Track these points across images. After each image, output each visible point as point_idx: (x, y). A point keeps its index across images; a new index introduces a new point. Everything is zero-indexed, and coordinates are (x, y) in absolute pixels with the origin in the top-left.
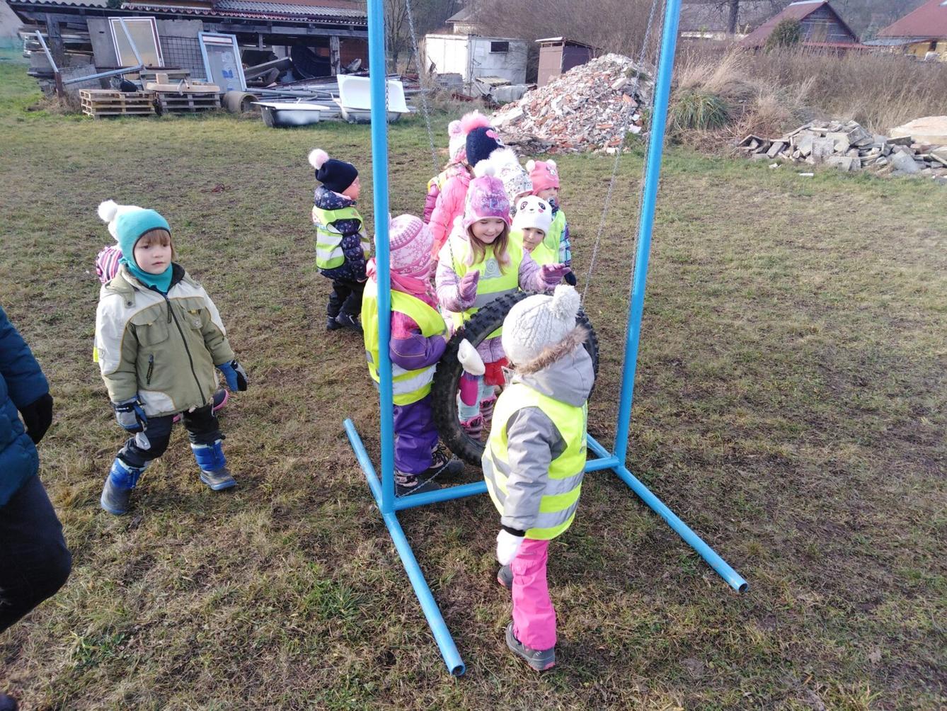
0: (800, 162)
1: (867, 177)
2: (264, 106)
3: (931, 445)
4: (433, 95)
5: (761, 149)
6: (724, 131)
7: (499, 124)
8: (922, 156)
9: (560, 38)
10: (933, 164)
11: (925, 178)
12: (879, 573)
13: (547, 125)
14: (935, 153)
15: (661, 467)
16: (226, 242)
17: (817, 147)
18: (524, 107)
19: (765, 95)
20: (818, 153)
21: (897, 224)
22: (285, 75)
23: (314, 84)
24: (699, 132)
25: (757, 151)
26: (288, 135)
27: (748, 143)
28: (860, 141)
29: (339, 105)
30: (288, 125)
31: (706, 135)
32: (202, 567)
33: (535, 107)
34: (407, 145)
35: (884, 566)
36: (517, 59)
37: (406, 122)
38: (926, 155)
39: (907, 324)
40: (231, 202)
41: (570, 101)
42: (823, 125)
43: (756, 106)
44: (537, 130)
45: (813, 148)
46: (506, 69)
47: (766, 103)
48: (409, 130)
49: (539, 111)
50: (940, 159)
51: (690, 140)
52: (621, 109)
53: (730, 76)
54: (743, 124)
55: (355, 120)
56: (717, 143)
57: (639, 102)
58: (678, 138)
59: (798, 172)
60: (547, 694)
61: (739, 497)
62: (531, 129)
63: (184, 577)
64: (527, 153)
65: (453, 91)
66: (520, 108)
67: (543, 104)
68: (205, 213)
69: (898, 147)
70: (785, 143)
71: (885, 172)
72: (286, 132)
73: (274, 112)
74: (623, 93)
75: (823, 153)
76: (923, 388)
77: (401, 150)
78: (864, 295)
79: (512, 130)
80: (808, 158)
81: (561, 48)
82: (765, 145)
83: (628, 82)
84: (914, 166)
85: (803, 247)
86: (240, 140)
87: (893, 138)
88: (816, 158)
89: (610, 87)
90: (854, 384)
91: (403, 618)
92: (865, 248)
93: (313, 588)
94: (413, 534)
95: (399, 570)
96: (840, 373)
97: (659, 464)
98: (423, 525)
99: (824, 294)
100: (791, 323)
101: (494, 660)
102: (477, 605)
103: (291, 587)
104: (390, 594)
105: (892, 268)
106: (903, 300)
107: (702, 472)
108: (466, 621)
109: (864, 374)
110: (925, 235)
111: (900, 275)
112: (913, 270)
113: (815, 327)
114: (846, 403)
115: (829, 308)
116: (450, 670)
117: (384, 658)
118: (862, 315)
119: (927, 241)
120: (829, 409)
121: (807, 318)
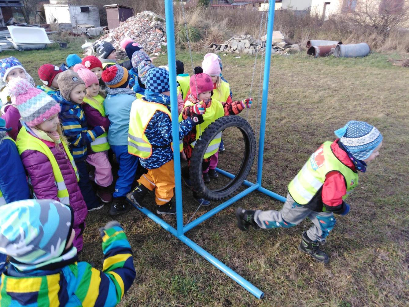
0: (233, 53)
1: (260, 56)
4: (59, 34)
5: (217, 48)
6: (201, 42)
9: (116, 5)
10: (279, 49)
11: (278, 55)
14: (278, 45)
17: (239, 46)
18: (112, 37)
19: (214, 26)
20: (239, 48)
21: (281, 73)
24: (191, 43)
25: (216, 49)
27: (212, 46)
28: (253, 42)
29: (12, 42)
31: (194, 44)
33: (117, 37)
35: (367, 200)
36: (94, 15)
37: (50, 48)
38: (276, 46)
39: (310, 110)
41: (133, 33)
42: (239, 37)
43: (211, 31)
45: (237, 46)
46: (90, 20)
47: (214, 29)
50: (281, 47)
51: (188, 47)
52: (156, 35)
53: (198, 19)
54: (208, 39)
55: (22, 49)
56: (199, 47)
57: (163, 32)
58: (183, 47)
59: (235, 56)
64: (120, 58)
65: (69, 32)
66: (110, 37)
67: (121, 35)
70: (226, 45)
71: (264, 54)
74: (156, 28)
75: (241, 48)
78: (289, 101)
80: (236, 51)
81: (117, 9)
82: (219, 47)
83: (157, 23)
84: (273, 51)
85: (256, 86)
87: (263, 40)
88: (239, 51)
89: (149, 26)
90: (311, 135)
91: (220, 282)
92: (277, 83)
93: (171, 282)
94: (196, 242)
95: (202, 260)
96: (303, 132)
97: (270, 183)
98: (198, 236)
99: (277, 103)
100: (275, 116)
101: (271, 285)
102: (247, 264)
103: (161, 286)
104: (206, 273)
105: (290, 90)
106: (303, 101)
107: (287, 182)
108: (248, 273)
109: (311, 131)
110: (292, 76)
111: (295, 92)
112: (298, 90)
113: (284, 116)
114: (313, 143)
115: (282, 108)
116: (259, 298)
117: (226, 303)
118: (294, 109)
119: (294, 78)
120: (309, 146)
121: (278, 113)
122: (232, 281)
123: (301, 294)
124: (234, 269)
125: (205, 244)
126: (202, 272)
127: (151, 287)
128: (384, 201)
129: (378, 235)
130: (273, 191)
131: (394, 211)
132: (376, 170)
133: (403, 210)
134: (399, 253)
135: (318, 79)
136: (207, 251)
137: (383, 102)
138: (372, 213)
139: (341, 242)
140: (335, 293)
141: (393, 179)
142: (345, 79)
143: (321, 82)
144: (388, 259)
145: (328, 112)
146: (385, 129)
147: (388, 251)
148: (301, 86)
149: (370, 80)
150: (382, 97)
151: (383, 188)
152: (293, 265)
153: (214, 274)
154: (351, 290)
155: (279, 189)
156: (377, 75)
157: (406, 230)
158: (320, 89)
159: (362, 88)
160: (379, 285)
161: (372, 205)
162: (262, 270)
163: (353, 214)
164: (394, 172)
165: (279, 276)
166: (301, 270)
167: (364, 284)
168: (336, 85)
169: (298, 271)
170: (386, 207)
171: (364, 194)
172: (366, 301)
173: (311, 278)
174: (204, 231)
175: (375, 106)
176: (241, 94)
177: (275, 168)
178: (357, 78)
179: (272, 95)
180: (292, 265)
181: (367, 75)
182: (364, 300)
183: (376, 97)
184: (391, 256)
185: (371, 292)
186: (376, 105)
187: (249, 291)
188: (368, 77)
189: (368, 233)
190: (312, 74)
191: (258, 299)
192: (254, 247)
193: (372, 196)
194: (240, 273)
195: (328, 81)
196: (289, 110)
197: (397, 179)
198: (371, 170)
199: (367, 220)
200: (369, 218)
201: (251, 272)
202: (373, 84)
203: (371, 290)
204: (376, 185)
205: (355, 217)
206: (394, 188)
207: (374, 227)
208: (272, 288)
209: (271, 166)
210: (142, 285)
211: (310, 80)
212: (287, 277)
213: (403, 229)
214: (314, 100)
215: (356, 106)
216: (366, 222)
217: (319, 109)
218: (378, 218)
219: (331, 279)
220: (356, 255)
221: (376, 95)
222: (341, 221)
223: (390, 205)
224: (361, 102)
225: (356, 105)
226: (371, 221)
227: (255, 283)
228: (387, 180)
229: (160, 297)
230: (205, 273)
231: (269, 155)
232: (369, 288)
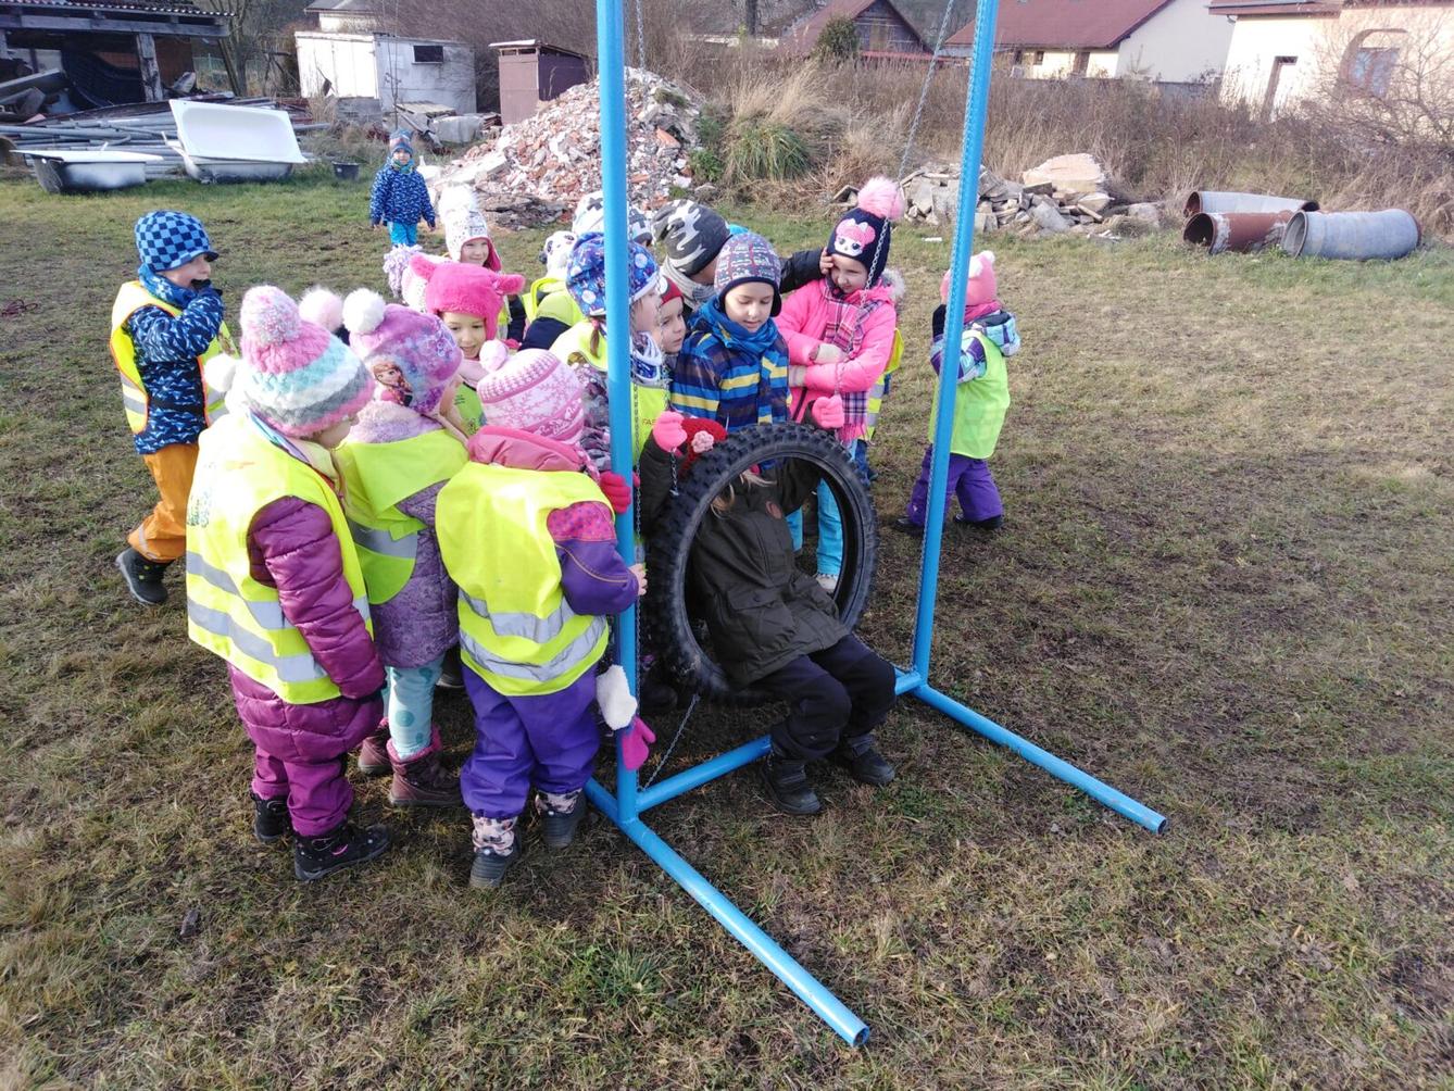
0: (920, 222)
1: (1011, 240)
2: (40, 157)
3: (1264, 593)
4: (337, 132)
6: (807, 181)
8: (1068, 208)
9: (532, 42)
10: (1083, 219)
11: (1078, 237)
12: (1297, 771)
13: (549, 179)
14: (1082, 204)
15: (967, 677)
16: (81, 403)
17: (939, 201)
18: (506, 150)
19: (855, 128)
20: (941, 208)
21: (1075, 302)
22: (57, 100)
23: (120, 116)
24: (773, 182)
26: (97, 207)
27: (845, 198)
28: (991, 190)
29: (180, 151)
30: (90, 189)
31: (784, 186)
32: (365, 972)
33: (524, 151)
34: (324, 217)
35: (1297, 761)
36: (459, 73)
37: (304, 179)
38: (1073, 207)
39: (1156, 436)
40: (51, 331)
41: (579, 140)
42: (941, 169)
43: (846, 144)
44: (533, 187)
45: (934, 202)
46: (443, 90)
47: (858, 139)
48: (315, 192)
49: (532, 157)
50: (1090, 212)
51: (764, 196)
52: (656, 150)
53: (805, 102)
54: (833, 170)
55: (211, 177)
56: (800, 199)
57: (681, 140)
58: (746, 194)
59: (921, 236)
60: (996, 1038)
61: (1087, 702)
62: (523, 186)
63: (344, 998)
65: (369, 126)
66: (501, 152)
67: (537, 145)
68: (11, 353)
69: (1038, 197)
71: (1027, 233)
72: (90, 202)
73: (60, 167)
74: (656, 127)
75: (948, 208)
76: (1218, 520)
77: (317, 227)
78: (1085, 401)
79: (493, 187)
80: (929, 216)
81: (535, 57)
83: (660, 111)
84: (1061, 223)
86: (6, 219)
87: (1029, 184)
88: (939, 217)
89: (636, 119)
90: (1139, 525)
91: (734, 977)
92: (1055, 338)
93: (570, 963)
94: (677, 844)
95: (687, 905)
96: (1115, 511)
97: (961, 674)
98: (685, 826)
99: (1040, 405)
101: (901, 1007)
102: (831, 932)
103: (536, 970)
104: (693, 946)
105: (1100, 363)
106: (1135, 405)
107: (1023, 676)
108: (828, 960)
109: (1143, 510)
110: (1115, 315)
111: (1115, 371)
112: (1127, 363)
113: (1055, 452)
114: (1142, 552)
115: (1055, 424)
116: (851, 1042)
117: (739, 1046)
118: (1099, 429)
119: (1120, 323)
120: (1127, 562)
121: (1038, 441)
122: (774, 981)
123: (997, 1044)
124: (787, 944)
125: (704, 855)
126: (680, 942)
127: (505, 970)
128: (1358, 770)
129: (1311, 880)
130: (967, 703)
131: (1387, 806)
132: (1353, 660)
133: (1420, 806)
134: (1373, 948)
135: (1209, 329)
136: (708, 879)
137: (1432, 424)
138: (1304, 806)
139: (1171, 892)
140: (1114, 1055)
141: (1407, 697)
142: (1309, 335)
143: (1215, 343)
144: (1328, 966)
145: (1219, 449)
146: (1417, 519)
147: (1335, 938)
148: (1141, 352)
149: (1401, 345)
150: (1432, 408)
151: (1364, 726)
152: (989, 950)
153: (718, 953)
154: (1174, 1050)
155: (992, 697)
156: (1433, 326)
157: (1418, 875)
158: (1206, 366)
160: (1278, 1047)
161: (1312, 778)
162: (879, 956)
163: (1236, 805)
164: (1417, 672)
165: (933, 982)
166: (1013, 969)
167: (1225, 1039)
168: (1270, 354)
169: (1001, 972)
170: (1359, 790)
171: (1291, 738)
173: (1042, 998)
174: (707, 810)
175: (1400, 439)
176: (918, 367)
177: (990, 626)
178: (1352, 335)
179: (1028, 376)
180: (985, 949)
183: (1409, 407)
184: (1340, 957)
185: (1243, 1065)
186: (1404, 434)
187: (822, 1016)
188: (1396, 331)
189: (1276, 871)
190: (1188, 311)
191: (847, 1046)
192: (867, 880)
193: (1320, 748)
194: (804, 957)
195: (1241, 339)
196: (1081, 433)
197: (1421, 696)
198: (1332, 659)
199: (1283, 828)
200: (1291, 822)
201: (842, 958)
202: (1407, 357)
203: (1243, 1060)
204: (1340, 713)
205: (1238, 814)
206: (1407, 728)
207: (1301, 852)
208: (901, 1015)
209: (978, 619)
210: (478, 961)
211: (1175, 334)
212: (960, 988)
213: (1407, 870)
214: (1177, 404)
215: (1329, 434)
216: (1276, 834)
217: (1189, 436)
218: (1322, 823)
219: (1110, 1010)
220: (1215, 941)
221: (1413, 398)
222: (1187, 823)
223: (1377, 784)
224: (1349, 421)
225: (1328, 429)
226: (1294, 833)
227: (847, 996)
228: (1385, 697)
229: (529, 1003)
230: (688, 945)
231: (980, 581)
232: (1237, 1053)
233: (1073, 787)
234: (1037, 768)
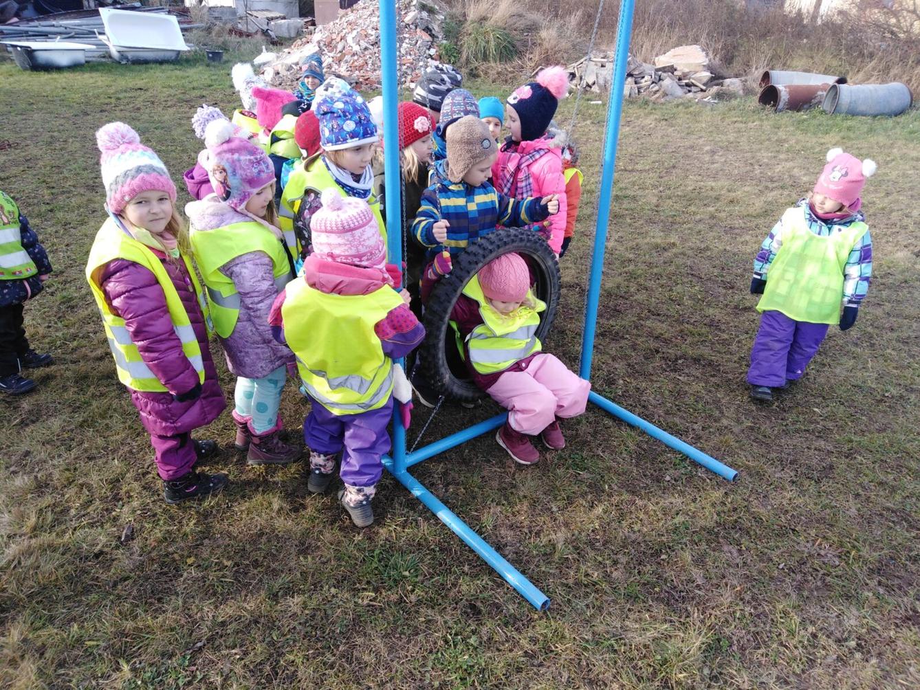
0: (587, 91)
1: (646, 103)
2: (16, 46)
4: (209, 30)
6: (515, 63)
7: (295, 61)
8: (684, 82)
10: (693, 89)
11: (690, 101)
12: (822, 443)
13: (346, 62)
14: (693, 79)
15: (614, 384)
17: (600, 77)
18: (319, 42)
19: (547, 27)
20: (601, 82)
21: (687, 144)
22: (26, 8)
23: (67, 19)
24: (493, 64)
26: (55, 79)
28: (634, 70)
29: (107, 43)
30: (49, 68)
31: (499, 67)
32: (236, 564)
33: (330, 43)
34: (201, 86)
35: (821, 437)
37: (187, 61)
38: (687, 81)
39: (736, 231)
40: (27, 161)
41: (366, 36)
42: (602, 55)
43: (541, 39)
44: (336, 67)
45: (597, 77)
46: (277, 1)
47: (548, 35)
48: (195, 70)
49: (336, 47)
50: (698, 84)
51: (486, 73)
52: (417, 43)
53: (514, 10)
54: (531, 56)
55: (127, 58)
56: (510, 75)
57: (432, 36)
58: (474, 72)
59: (588, 100)
60: (629, 606)
61: (690, 400)
62: (330, 66)
63: (224, 580)
65: (229, 26)
66: (315, 44)
67: (338, 39)
69: (665, 74)
71: (658, 98)
72: (50, 76)
73: (30, 52)
74: (416, 27)
75: (606, 82)
77: (198, 93)
78: (693, 208)
80: (593, 87)
83: (419, 16)
84: (679, 91)
85: (626, 170)
87: (659, 66)
88: (600, 87)
89: (403, 21)
90: (725, 288)
91: (466, 568)
92: (674, 167)
93: (364, 560)
94: (431, 487)
95: (437, 524)
96: (710, 279)
97: (610, 382)
99: (663, 211)
100: (653, 240)
101: (570, 587)
102: (527, 542)
103: (344, 563)
104: (441, 550)
105: (702, 183)
106: (724, 211)
107: (649, 383)
108: (525, 558)
109: (728, 279)
110: (713, 152)
111: (712, 189)
112: (720, 184)
113: (672, 241)
114: (727, 305)
115: (673, 223)
116: (539, 608)
117: (469, 610)
118: (701, 226)
119: (716, 157)
120: (717, 311)
121: (662, 234)
122: (491, 570)
123: (629, 610)
124: (499, 548)
125: (448, 494)
126: (432, 547)
127: (324, 563)
128: (859, 443)
129: (828, 511)
130: (613, 401)
131: (877, 465)
132: (859, 374)
133: (898, 465)
134: (865, 552)
135: (773, 161)
136: (449, 508)
137: (915, 224)
138: (824, 465)
139: (740, 518)
140: (702, 617)
141: (893, 397)
143: (777, 170)
144: (837, 563)
146: (903, 285)
147: (842, 546)
148: (729, 176)
149: (897, 172)
150: (915, 213)
151: (865, 415)
152: (625, 553)
153: (456, 553)
154: (738, 615)
155: (630, 396)
157: (895, 507)
158: (770, 185)
159: (872, 188)
160: (804, 612)
161: (830, 448)
162: (557, 556)
163: (782, 465)
164: (899, 382)
165: (590, 572)
166: (640, 564)
167: (771, 607)
168: (812, 178)
169: (632, 566)
170: (860, 455)
171: (818, 423)
172: (767, 640)
173: (657, 582)
174: (449, 466)
175: (894, 233)
177: (629, 352)
179: (656, 192)
180: (622, 552)
181: (893, 160)
182: (761, 638)
183: (900, 212)
184: (845, 557)
185: (781, 623)
186: (897, 230)
187: (521, 592)
188: (893, 163)
189: (806, 505)
190: (760, 150)
191: (536, 610)
192: (550, 509)
193: (836, 429)
194: (510, 557)
195: (794, 168)
196: (689, 229)
197: (901, 397)
198: (846, 373)
199: (811, 479)
200: (816, 475)
201: (534, 557)
202: (901, 180)
203: (782, 620)
204: (849, 407)
205: (783, 470)
206: (891, 417)
207: (822, 494)
208: (569, 592)
209: (621, 347)
210: (307, 558)
211: (752, 164)
212: (607, 576)
213: (889, 505)
214: (751, 210)
216: (807, 483)
217: (758, 231)
218: (836, 476)
219: (700, 589)
220: (766, 547)
221: (903, 207)
222: (751, 475)
223: (871, 452)
226: (818, 481)
227: (536, 580)
228: (879, 397)
229: (339, 583)
230: (438, 549)
231: (623, 323)
232: (778, 616)
233: (680, 453)
234: (658, 441)
